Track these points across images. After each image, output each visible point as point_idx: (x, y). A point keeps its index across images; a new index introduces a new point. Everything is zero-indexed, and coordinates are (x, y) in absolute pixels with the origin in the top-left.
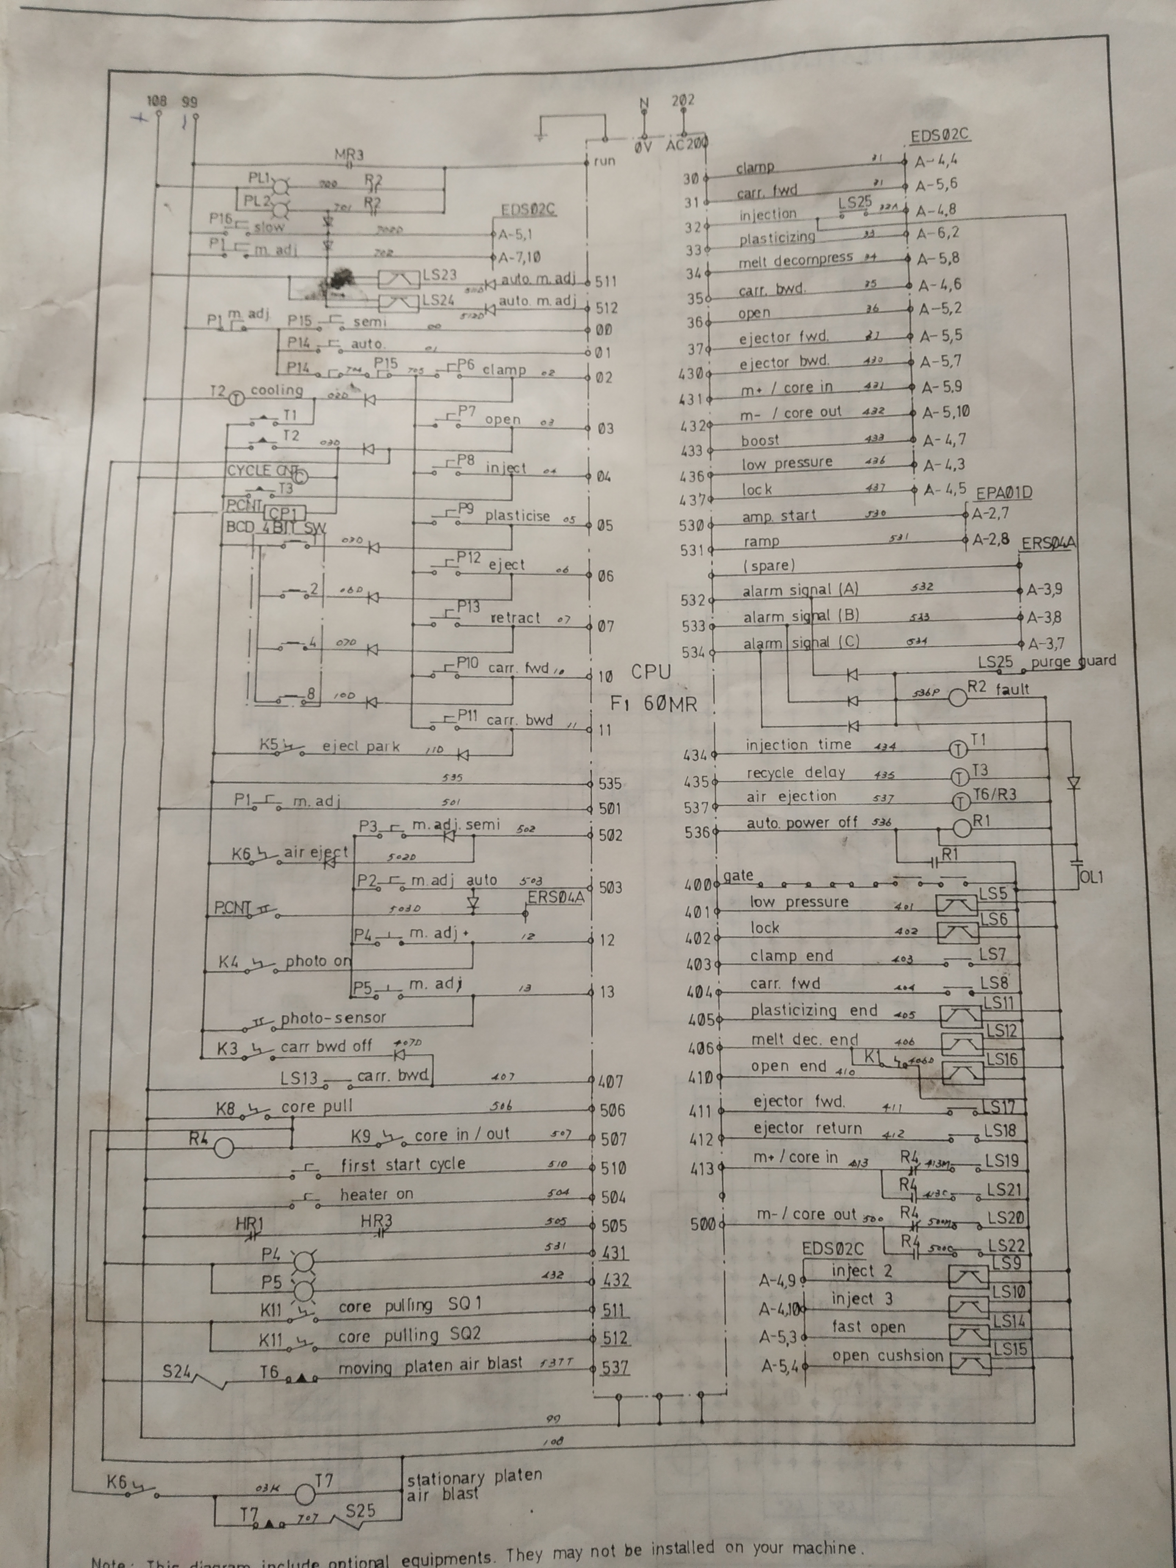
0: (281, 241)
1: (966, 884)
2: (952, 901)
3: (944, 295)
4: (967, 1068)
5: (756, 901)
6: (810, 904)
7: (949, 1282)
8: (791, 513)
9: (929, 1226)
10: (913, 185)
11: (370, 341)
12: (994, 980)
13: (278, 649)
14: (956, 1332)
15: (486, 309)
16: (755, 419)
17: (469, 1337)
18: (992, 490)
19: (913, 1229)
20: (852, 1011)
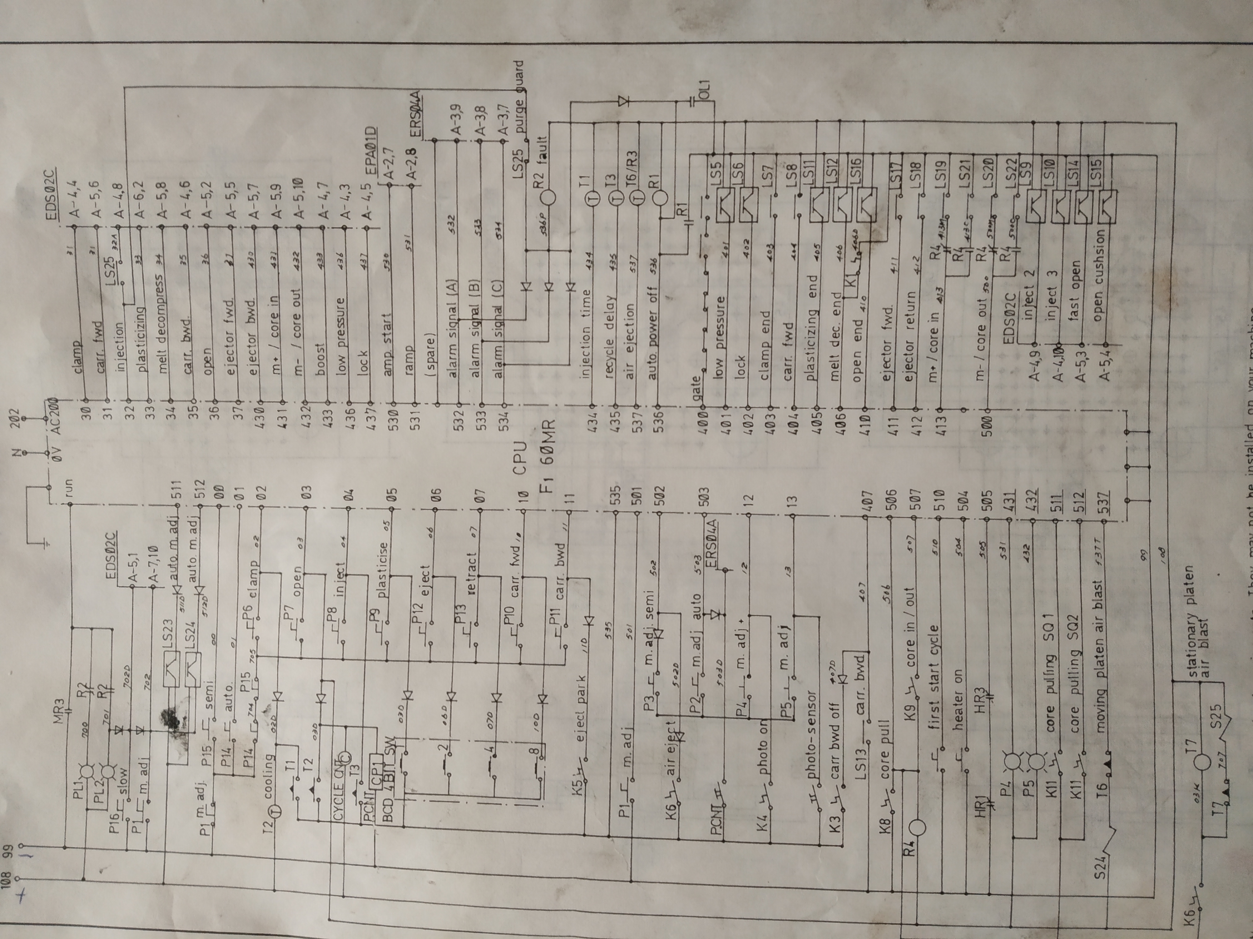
0: (136, 771)
1: (707, 197)
2: (721, 209)
3: (195, 197)
4: (862, 202)
5: (718, 375)
6: (721, 329)
7: (1040, 223)
8: (385, 335)
9: (994, 238)
10: (95, 220)
11: (226, 696)
12: (789, 176)
13: (495, 780)
14: (1081, 219)
15: (199, 594)
16: (301, 363)
17: (1076, 624)
18: (368, 162)
19: (996, 252)
20: (813, 297)
